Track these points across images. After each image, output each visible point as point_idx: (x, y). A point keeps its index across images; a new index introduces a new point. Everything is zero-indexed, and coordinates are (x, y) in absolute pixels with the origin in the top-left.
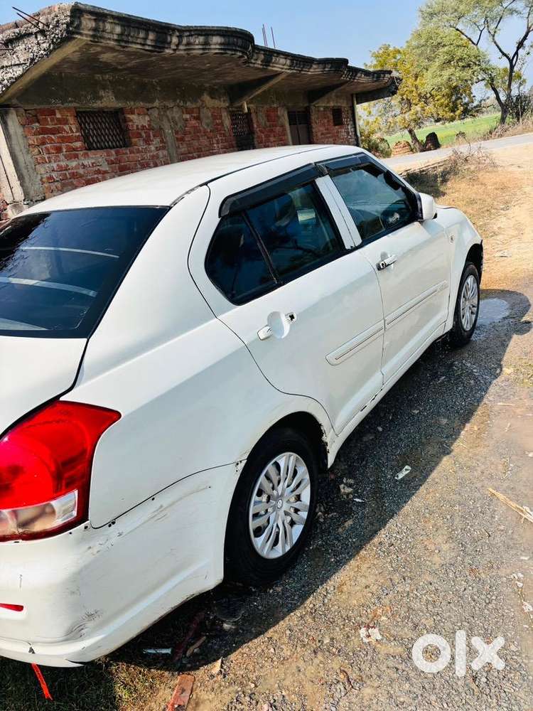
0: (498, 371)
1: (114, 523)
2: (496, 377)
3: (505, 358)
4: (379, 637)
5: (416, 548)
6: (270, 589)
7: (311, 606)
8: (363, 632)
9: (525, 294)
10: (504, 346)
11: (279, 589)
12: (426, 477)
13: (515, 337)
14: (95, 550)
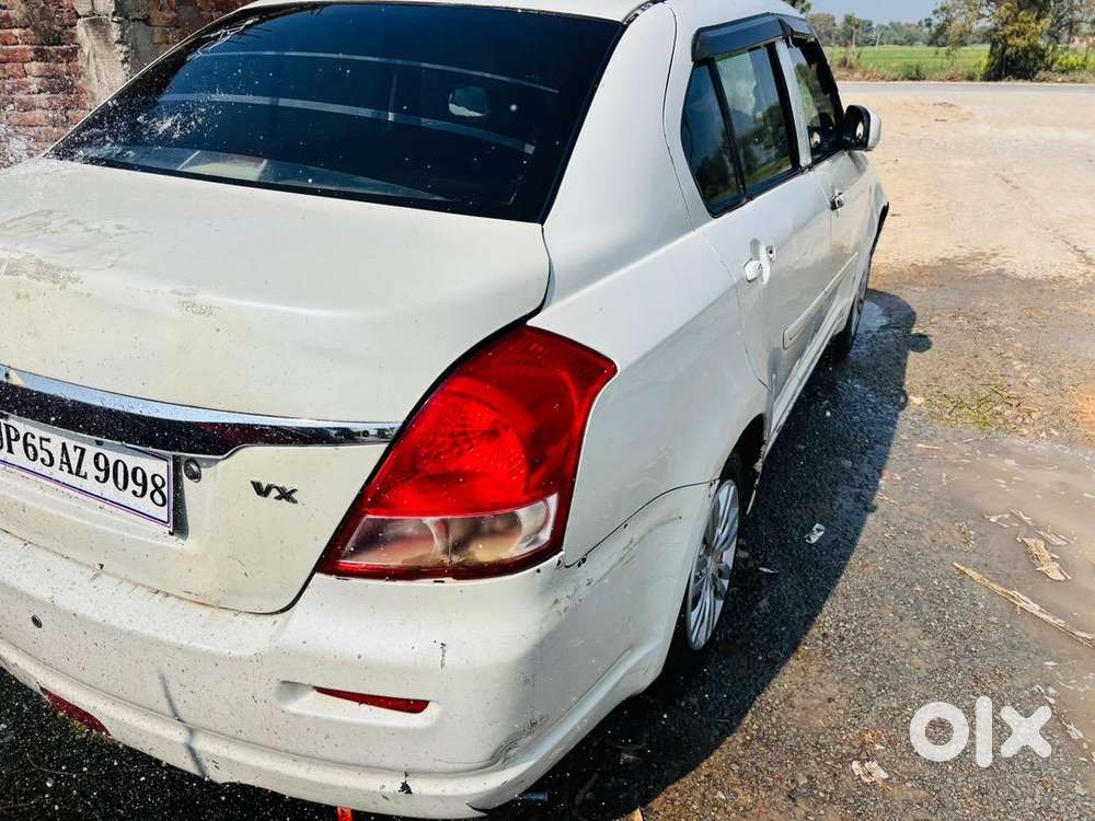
0: (902, 400)
1: (584, 560)
2: (902, 407)
3: (907, 383)
4: (886, 776)
5: (881, 644)
6: (681, 700)
7: (755, 727)
8: (855, 765)
9: (901, 297)
10: (901, 365)
11: (694, 700)
12: (853, 542)
13: (912, 355)
14: (562, 606)
